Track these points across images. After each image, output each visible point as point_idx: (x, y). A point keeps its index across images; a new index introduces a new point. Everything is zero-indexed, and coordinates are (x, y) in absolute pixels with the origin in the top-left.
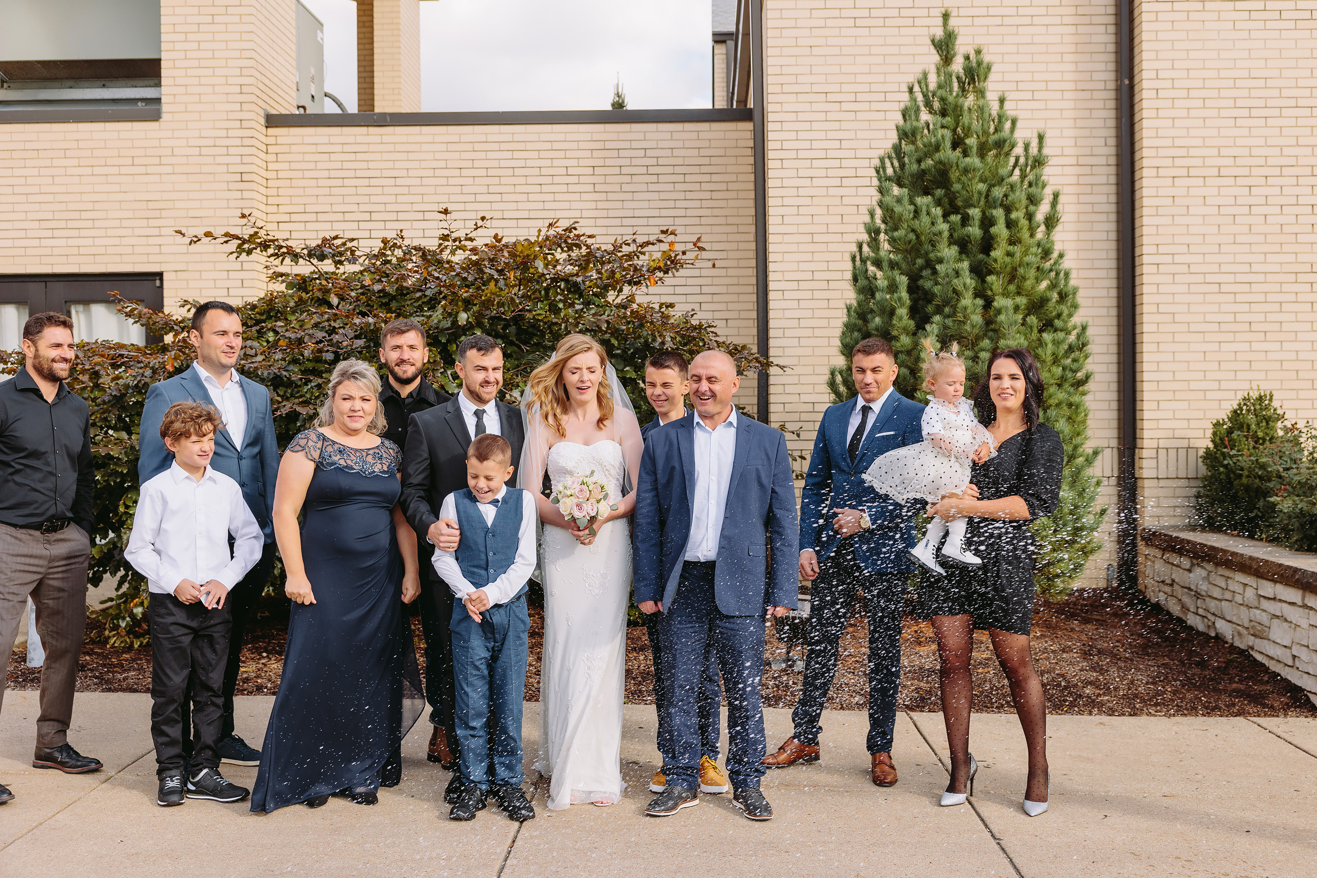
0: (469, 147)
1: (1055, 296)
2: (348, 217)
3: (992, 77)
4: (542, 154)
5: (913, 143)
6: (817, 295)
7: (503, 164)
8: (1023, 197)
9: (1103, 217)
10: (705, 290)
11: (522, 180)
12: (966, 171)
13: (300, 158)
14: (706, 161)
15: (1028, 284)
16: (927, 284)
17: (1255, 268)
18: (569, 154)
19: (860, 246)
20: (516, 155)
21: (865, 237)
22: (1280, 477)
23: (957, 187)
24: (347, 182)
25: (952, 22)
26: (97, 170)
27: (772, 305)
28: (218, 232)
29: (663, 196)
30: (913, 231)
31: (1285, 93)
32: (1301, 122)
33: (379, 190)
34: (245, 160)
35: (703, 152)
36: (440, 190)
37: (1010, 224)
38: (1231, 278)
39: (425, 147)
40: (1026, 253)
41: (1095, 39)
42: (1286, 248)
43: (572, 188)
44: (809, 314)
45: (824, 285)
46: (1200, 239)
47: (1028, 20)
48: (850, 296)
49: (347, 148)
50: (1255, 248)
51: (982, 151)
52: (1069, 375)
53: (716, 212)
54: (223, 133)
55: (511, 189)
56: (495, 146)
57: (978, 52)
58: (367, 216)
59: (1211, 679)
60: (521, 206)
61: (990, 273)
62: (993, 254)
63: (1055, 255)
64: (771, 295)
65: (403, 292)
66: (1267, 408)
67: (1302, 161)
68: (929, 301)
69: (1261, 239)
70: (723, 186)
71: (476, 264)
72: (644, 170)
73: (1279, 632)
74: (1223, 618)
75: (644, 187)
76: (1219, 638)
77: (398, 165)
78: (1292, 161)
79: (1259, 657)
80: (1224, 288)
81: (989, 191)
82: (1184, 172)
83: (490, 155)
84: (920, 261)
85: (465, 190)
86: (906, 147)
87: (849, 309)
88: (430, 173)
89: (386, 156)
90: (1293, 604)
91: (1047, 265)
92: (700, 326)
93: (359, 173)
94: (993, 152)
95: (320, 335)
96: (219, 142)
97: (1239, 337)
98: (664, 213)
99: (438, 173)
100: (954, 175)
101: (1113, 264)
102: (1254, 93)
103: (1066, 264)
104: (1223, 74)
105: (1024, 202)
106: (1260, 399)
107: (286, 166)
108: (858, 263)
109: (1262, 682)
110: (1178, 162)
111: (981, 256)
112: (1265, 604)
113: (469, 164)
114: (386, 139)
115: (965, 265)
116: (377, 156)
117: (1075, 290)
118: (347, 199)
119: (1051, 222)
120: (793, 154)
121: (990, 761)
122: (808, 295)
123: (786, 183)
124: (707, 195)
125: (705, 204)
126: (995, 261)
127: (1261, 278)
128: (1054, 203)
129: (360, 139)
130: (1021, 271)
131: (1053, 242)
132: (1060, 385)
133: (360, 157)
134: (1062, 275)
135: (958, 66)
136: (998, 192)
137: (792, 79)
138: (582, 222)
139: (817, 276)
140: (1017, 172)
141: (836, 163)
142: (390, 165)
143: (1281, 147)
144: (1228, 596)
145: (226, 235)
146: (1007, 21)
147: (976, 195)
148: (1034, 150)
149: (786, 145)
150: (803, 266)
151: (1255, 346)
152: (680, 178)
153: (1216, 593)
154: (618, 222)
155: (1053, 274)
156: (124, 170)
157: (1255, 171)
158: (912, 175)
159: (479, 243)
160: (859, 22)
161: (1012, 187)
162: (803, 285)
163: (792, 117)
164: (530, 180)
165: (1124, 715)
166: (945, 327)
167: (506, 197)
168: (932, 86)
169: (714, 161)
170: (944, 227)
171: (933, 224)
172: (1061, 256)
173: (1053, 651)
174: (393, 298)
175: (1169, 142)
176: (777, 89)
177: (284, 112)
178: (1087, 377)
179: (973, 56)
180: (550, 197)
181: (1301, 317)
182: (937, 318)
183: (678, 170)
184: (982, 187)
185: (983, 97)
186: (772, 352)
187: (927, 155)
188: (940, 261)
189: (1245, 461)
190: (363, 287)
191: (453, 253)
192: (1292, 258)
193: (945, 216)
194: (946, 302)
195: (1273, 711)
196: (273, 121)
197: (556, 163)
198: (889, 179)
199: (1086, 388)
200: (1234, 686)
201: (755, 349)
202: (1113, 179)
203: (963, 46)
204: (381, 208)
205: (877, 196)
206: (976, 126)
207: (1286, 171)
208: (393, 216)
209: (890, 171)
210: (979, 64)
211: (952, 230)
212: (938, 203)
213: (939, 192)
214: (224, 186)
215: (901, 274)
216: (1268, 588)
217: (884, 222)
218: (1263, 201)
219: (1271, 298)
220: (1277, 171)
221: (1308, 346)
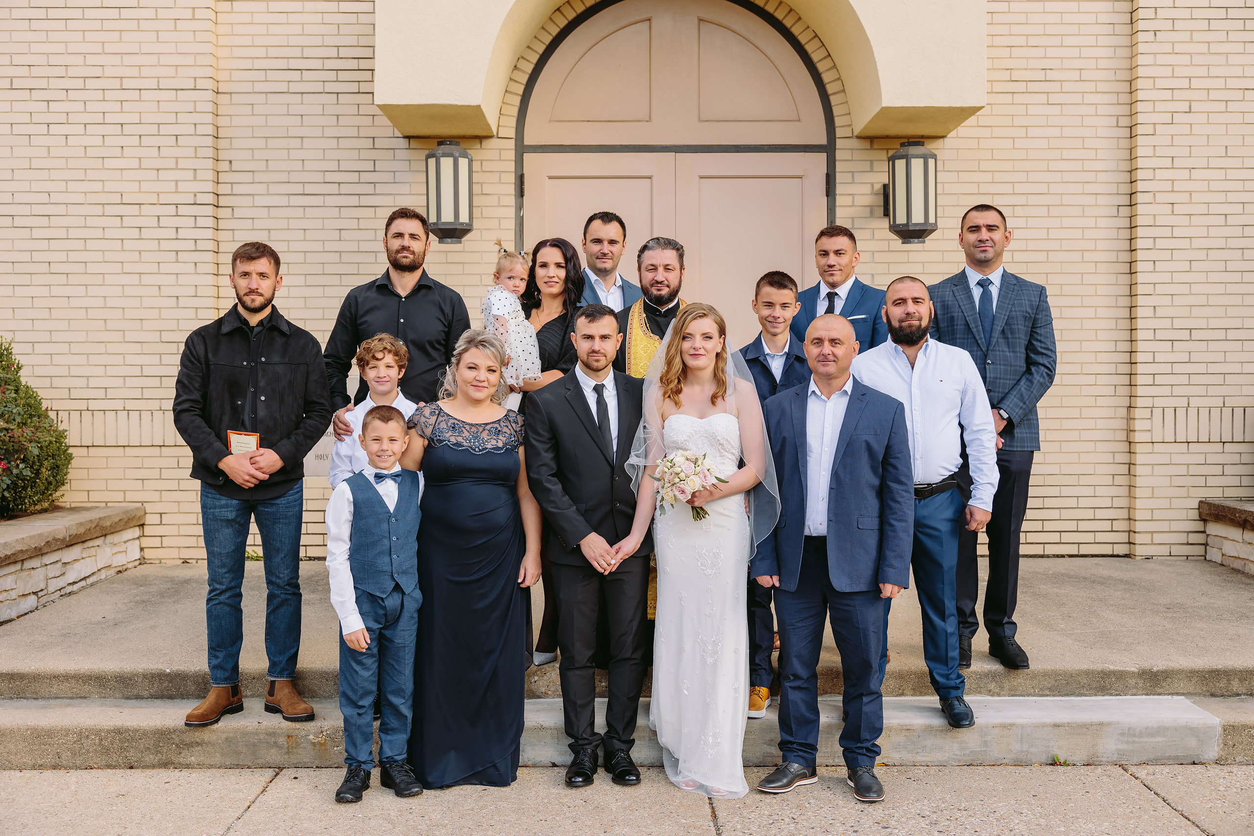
17: (55, 198)
32: (107, 25)
38: (26, 210)
42: (91, 175)
50: (54, 175)
67: (109, 72)
69: (62, 163)
78: (98, 72)
80: (18, 221)
97: (36, 279)
127: (61, 210)
143: (85, 54)
151: (56, 291)
157: (54, 83)
181: (109, 256)
192: (98, 187)
207: (90, 83)
218: (62, 118)
219: (73, 233)
220: (79, 83)
221: (118, 291)
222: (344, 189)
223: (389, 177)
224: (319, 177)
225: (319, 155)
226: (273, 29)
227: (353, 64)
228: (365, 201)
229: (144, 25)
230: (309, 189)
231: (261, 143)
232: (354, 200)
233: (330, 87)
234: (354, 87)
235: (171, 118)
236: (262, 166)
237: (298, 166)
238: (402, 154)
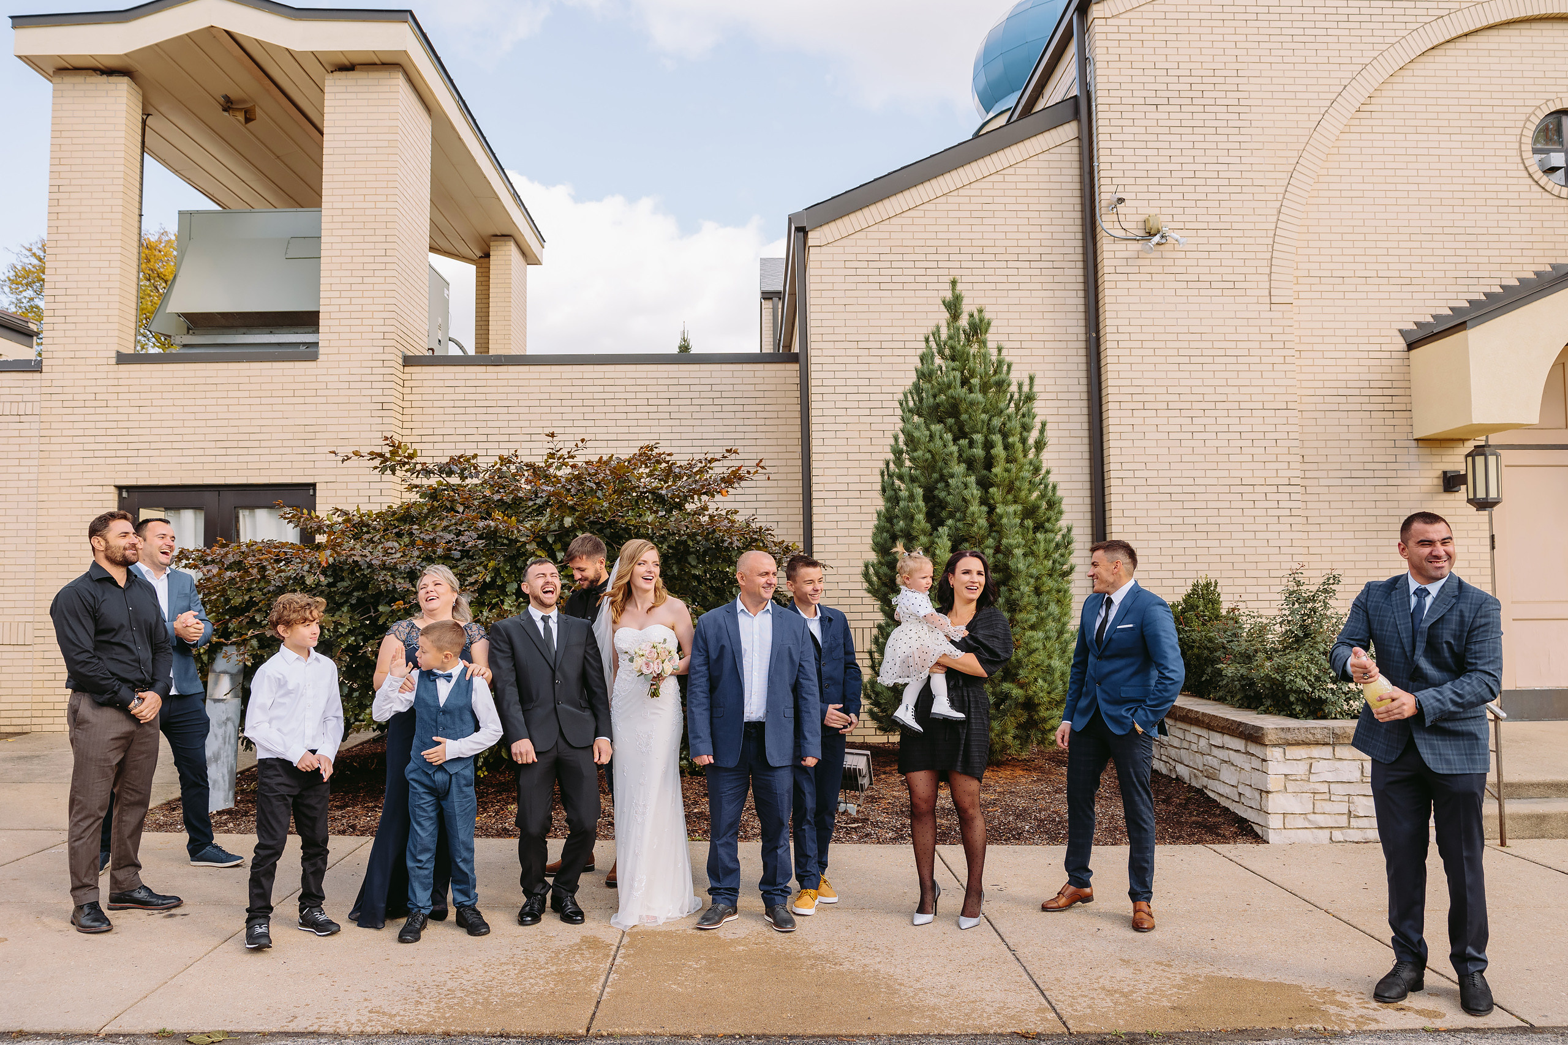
0: (569, 382)
1: (1044, 505)
2: (469, 438)
3: (992, 330)
4: (628, 389)
5: (930, 382)
6: (851, 502)
7: (596, 396)
8: (1018, 426)
9: (1078, 441)
10: (760, 498)
11: (612, 409)
12: (972, 404)
13: (430, 390)
14: (761, 394)
15: (1023, 494)
16: (942, 495)
17: (1198, 481)
18: (650, 388)
19: (888, 464)
20: (607, 389)
21: (891, 456)
22: (1224, 648)
23: (964, 417)
24: (468, 410)
25: (959, 287)
26: (264, 401)
27: (815, 510)
28: (365, 451)
29: (726, 422)
30: (929, 451)
31: (1216, 345)
32: (1229, 367)
33: (494, 417)
34: (386, 392)
35: (758, 387)
36: (544, 417)
37: (1007, 447)
38: (1179, 489)
39: (532, 383)
40: (1021, 469)
41: (1069, 301)
42: (1221, 466)
43: (652, 416)
44: (845, 518)
45: (857, 494)
46: (1154, 459)
47: (1016, 286)
48: (880, 504)
49: (469, 383)
50: (1197, 466)
51: (984, 388)
52: (1058, 566)
53: (769, 435)
54: (369, 371)
55: (602, 416)
56: (590, 382)
57: (980, 311)
58: (484, 438)
59: (1175, 814)
60: (610, 430)
61: (992, 485)
62: (993, 470)
63: (1043, 471)
64: (815, 503)
65: (517, 502)
66: (1213, 594)
67: (1231, 398)
68: (944, 508)
69: (1202, 458)
70: (774, 415)
71: (578, 477)
72: (710, 401)
73: (1227, 775)
74: (1181, 763)
75: (710, 415)
76: (1179, 779)
77: (510, 396)
78: (1224, 398)
79: (1212, 795)
80: (1174, 497)
81: (990, 420)
82: (1141, 406)
83: (586, 389)
84: (935, 476)
85: (565, 417)
86: (923, 384)
87: (879, 514)
88: (537, 403)
89: (501, 390)
90: (1238, 751)
91: (1037, 479)
92: (761, 528)
93: (479, 404)
94: (993, 389)
95: (450, 537)
96: (365, 378)
97: (1187, 536)
98: (726, 436)
99: (543, 403)
100: (963, 406)
101: (1087, 478)
102: (1193, 345)
103: (1052, 479)
104: (1168, 329)
105: (1019, 429)
106: (1208, 585)
107: (419, 397)
108: (886, 477)
109: (1215, 815)
110: (1135, 397)
111: (985, 472)
112: (1215, 752)
113: (569, 396)
114: (500, 376)
115: (972, 479)
116: (494, 390)
117: (1061, 499)
118: (468, 424)
119: (1040, 445)
120: (831, 390)
121: (1002, 885)
122: (845, 502)
123: (826, 412)
124: (762, 422)
125: (760, 428)
126: (996, 475)
127: (1203, 489)
128: (1042, 431)
129: (479, 376)
130: (1017, 483)
131: (1041, 462)
132: (1050, 575)
133: (479, 390)
134: (1050, 487)
135: (964, 322)
136: (997, 422)
137: (831, 330)
138: (662, 443)
139: (851, 487)
140: (1012, 405)
141: (866, 397)
142: (504, 396)
143: (1215, 387)
144: (1186, 745)
145: (371, 453)
146: (999, 286)
147: (980, 424)
148: (1026, 389)
149: (826, 383)
150: (840, 479)
151: (1200, 543)
152: (740, 408)
153: (1176, 743)
154: (689, 443)
155: (1042, 486)
156: (286, 400)
157: (1196, 405)
158: (929, 408)
159: (580, 460)
160: (883, 286)
161: (1009, 417)
162: (840, 494)
163: (831, 360)
164: (618, 409)
165: (1106, 844)
166: (957, 529)
167: (598, 423)
168: (944, 337)
169: (767, 394)
170: (955, 449)
171: (945, 446)
172: (1048, 472)
173: (1048, 793)
174: (509, 506)
175: (1128, 382)
176: (819, 338)
177: (418, 354)
178: (1072, 569)
179: (976, 314)
180: (635, 423)
181: (1234, 520)
182: (950, 522)
183: (738, 401)
184: (984, 417)
185: (985, 346)
186: (815, 548)
187: (941, 391)
188: (952, 476)
189: (1195, 636)
190: (484, 497)
191: (559, 468)
192: (1226, 473)
193: (955, 440)
194: (957, 510)
195: (1224, 839)
196: (409, 361)
197: (639, 395)
198: (910, 411)
199: (1070, 578)
200: (1194, 818)
201: (801, 546)
202: (1085, 411)
203: (968, 307)
204: (496, 431)
205: (901, 425)
206: (980, 369)
207: (1219, 405)
208: (506, 438)
209: (911, 404)
210: (981, 320)
211: (961, 451)
212: (950, 429)
213: (950, 421)
214: (368, 413)
215: (920, 486)
216: (1217, 739)
217: (907, 445)
218: (1202, 428)
219: (1210, 505)
220: (1212, 406)
221: (1241, 543)
222: (1377, 474)
223: (1406, 466)
224: (1360, 466)
225: (1360, 451)
226: (1327, 369)
227: (1379, 392)
228: (1391, 482)
229: (1253, 367)
230: (1355, 474)
231: (1323, 444)
232: (1383, 482)
233: (1365, 407)
234: (1381, 407)
235: (1272, 428)
236: (1324, 459)
237: (1347, 459)
238: (1414, 451)
